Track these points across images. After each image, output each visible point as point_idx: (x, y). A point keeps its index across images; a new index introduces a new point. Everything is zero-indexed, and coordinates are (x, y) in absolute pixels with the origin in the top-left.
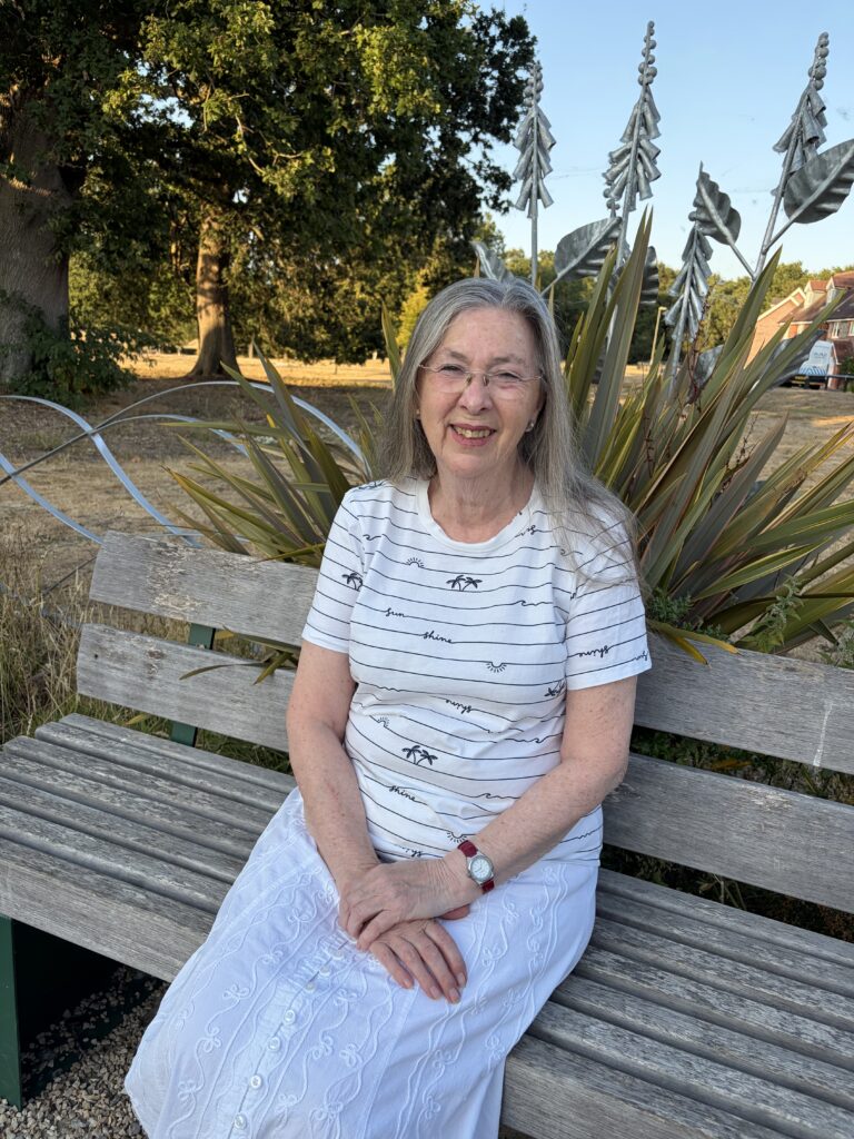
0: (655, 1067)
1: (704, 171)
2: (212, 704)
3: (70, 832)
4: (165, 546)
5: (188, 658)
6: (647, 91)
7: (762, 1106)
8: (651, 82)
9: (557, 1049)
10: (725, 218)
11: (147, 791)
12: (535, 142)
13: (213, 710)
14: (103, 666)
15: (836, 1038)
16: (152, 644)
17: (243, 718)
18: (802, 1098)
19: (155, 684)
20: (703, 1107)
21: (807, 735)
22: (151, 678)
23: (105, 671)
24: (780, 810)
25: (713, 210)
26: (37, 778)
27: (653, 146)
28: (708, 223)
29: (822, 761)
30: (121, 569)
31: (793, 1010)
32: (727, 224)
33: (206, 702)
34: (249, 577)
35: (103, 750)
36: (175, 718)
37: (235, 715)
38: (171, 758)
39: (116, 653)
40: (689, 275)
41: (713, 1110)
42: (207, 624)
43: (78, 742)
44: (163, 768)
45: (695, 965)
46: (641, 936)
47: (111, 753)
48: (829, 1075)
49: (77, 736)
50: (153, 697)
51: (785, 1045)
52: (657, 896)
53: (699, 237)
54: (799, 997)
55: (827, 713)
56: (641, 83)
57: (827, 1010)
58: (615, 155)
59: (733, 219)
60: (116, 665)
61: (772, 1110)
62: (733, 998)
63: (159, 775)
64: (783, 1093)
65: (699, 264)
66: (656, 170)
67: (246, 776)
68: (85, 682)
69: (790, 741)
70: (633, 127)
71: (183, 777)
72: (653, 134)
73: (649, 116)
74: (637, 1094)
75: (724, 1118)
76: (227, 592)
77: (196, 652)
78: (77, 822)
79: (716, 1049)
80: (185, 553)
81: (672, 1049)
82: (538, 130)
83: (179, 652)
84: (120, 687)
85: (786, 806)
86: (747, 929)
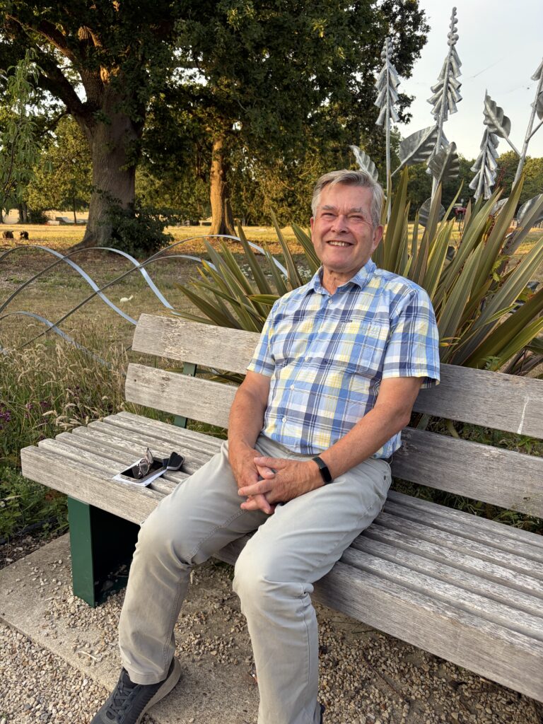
0: (406, 580)
1: (488, 94)
2: (194, 405)
3: (117, 464)
4: (171, 321)
5: (182, 380)
6: (453, 48)
7: (462, 601)
8: (455, 43)
9: (354, 568)
10: (501, 122)
11: (158, 447)
12: (388, 83)
13: (194, 408)
14: (139, 385)
15: (515, 576)
16: (164, 373)
17: (209, 412)
18: (486, 600)
19: (165, 394)
20: (427, 598)
21: (514, 416)
22: (163, 391)
23: (140, 388)
24: (498, 459)
25: (494, 118)
26: (103, 439)
27: (457, 82)
28: (492, 125)
29: (523, 431)
30: (148, 334)
31: (492, 561)
32: (503, 125)
33: (190, 404)
34: (212, 337)
35: (137, 428)
36: (175, 412)
37: (205, 411)
38: (172, 433)
39: (145, 378)
40: (484, 158)
41: (433, 600)
42: (192, 362)
43: (125, 424)
44: (168, 437)
45: (441, 538)
46: (414, 524)
47: (142, 430)
48: (505, 592)
49: (124, 422)
50: (164, 402)
51: (483, 576)
52: (429, 507)
53: (490, 134)
54: (498, 556)
55: (526, 404)
56: (449, 44)
57: (513, 563)
58: (434, 88)
59: (506, 122)
60: (146, 385)
61: (466, 603)
62: (459, 554)
63: (165, 440)
64: (475, 596)
65: (490, 150)
66: (459, 96)
67: (210, 442)
68: (129, 395)
69: (505, 420)
70: (445, 71)
71: (178, 442)
72: (457, 74)
73: (454, 64)
74: (394, 590)
75: (438, 604)
76: (201, 344)
77: (186, 377)
78: (121, 459)
79: (443, 575)
80: (181, 325)
81: (417, 573)
82: (389, 76)
83: (178, 377)
84: (147, 397)
85: (501, 457)
86: (477, 524)
